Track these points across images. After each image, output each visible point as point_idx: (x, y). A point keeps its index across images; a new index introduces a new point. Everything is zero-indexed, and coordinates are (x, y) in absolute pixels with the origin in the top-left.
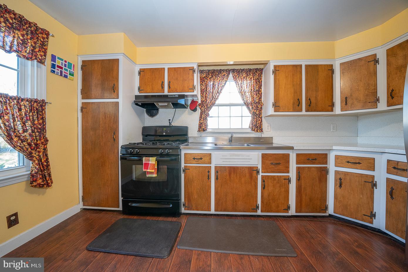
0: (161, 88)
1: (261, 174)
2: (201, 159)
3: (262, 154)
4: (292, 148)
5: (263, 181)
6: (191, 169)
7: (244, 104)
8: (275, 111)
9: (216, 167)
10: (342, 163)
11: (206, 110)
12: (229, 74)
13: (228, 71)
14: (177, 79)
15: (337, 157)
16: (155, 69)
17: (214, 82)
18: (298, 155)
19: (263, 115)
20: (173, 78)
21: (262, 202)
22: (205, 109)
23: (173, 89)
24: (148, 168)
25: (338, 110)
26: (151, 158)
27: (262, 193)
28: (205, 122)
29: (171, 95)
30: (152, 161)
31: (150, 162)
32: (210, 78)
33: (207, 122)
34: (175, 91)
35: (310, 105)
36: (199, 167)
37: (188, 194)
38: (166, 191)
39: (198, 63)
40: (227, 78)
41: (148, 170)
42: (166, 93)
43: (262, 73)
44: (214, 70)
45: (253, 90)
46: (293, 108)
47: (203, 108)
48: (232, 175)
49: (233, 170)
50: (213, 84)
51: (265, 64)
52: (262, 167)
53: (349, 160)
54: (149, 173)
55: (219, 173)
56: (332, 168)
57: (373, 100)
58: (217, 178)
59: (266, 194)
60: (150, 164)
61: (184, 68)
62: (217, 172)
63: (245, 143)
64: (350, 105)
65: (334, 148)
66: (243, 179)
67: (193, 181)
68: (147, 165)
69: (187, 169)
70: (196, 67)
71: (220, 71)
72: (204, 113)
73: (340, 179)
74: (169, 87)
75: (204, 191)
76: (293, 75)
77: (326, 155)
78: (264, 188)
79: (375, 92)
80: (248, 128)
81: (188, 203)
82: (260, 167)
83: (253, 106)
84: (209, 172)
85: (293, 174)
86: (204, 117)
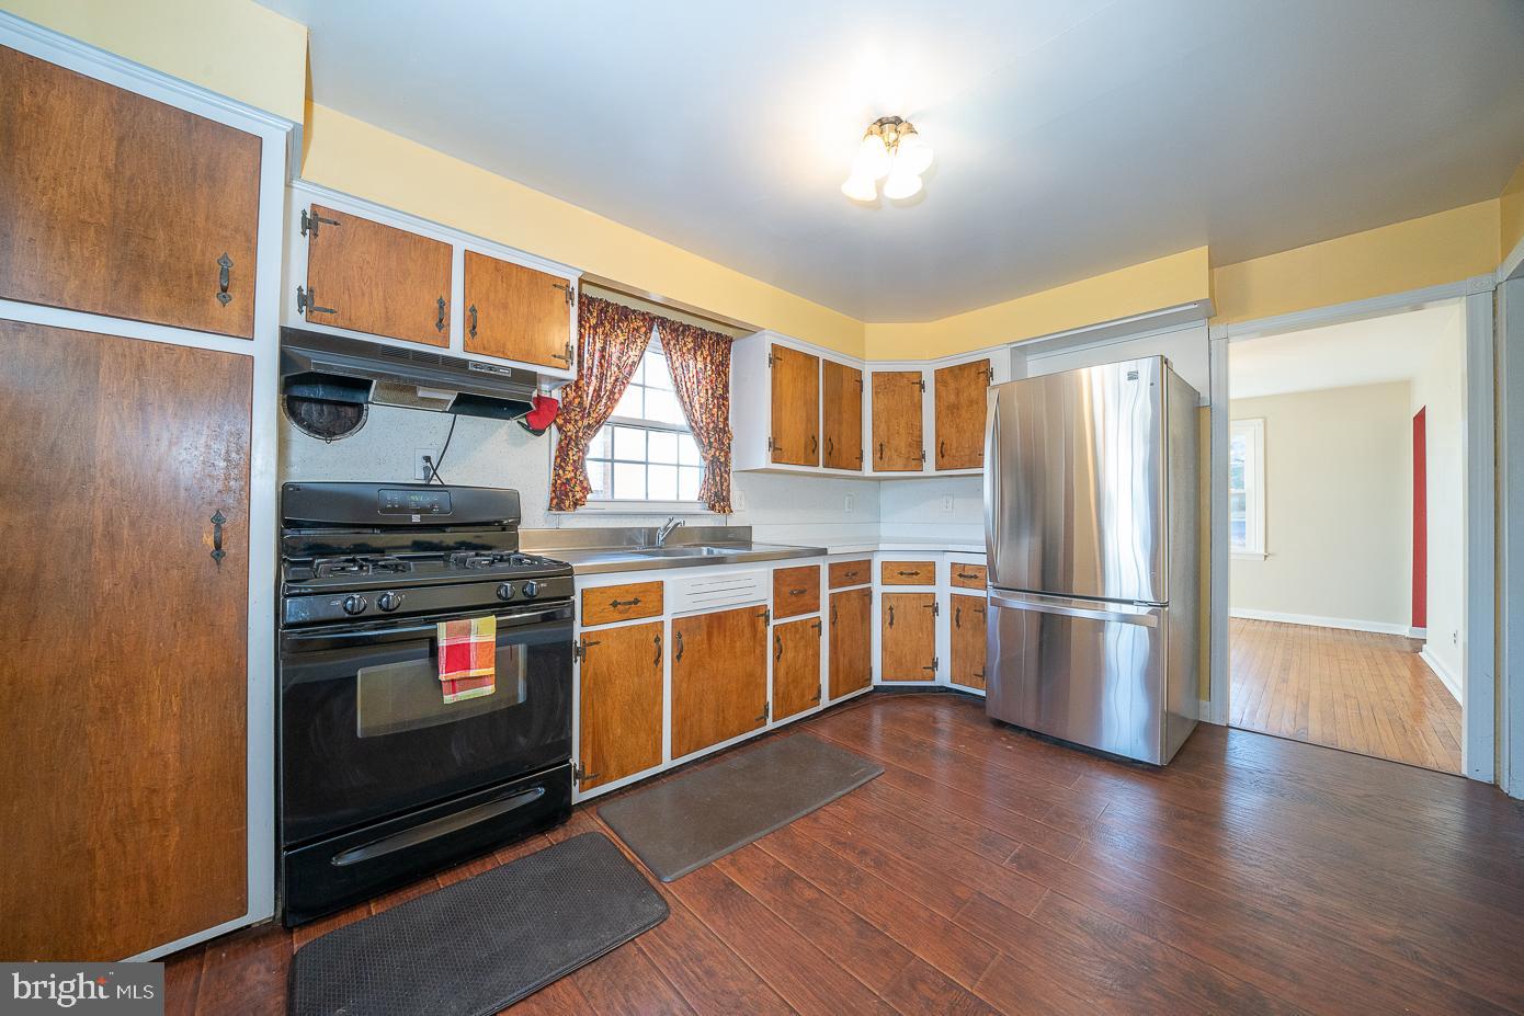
0: (432, 324)
1: (773, 622)
2: (636, 602)
3: (775, 570)
4: (823, 552)
5: (777, 640)
6: (604, 643)
7: (687, 429)
8: (775, 461)
9: (675, 622)
10: (893, 577)
11: (581, 434)
12: (651, 330)
13: (650, 321)
14: (505, 307)
15: (885, 565)
16: (405, 234)
17: (605, 343)
18: (832, 567)
19: (733, 466)
20: (488, 300)
21: (775, 694)
22: (577, 432)
23: (488, 342)
24: (473, 665)
25: (868, 469)
26: (474, 622)
27: (775, 671)
28: (581, 478)
29: (477, 364)
30: (482, 631)
31: (473, 639)
32: (595, 328)
33: (586, 478)
34: (498, 352)
35: (830, 454)
36: (631, 627)
37: (594, 733)
38: (522, 740)
39: (585, 273)
40: (645, 342)
41: (473, 673)
42: (455, 349)
43: (730, 351)
44: (608, 304)
45: (710, 392)
46: (806, 457)
47: (570, 426)
48: (715, 640)
49: (716, 623)
50: (603, 349)
51: (748, 331)
52: (775, 604)
53: (903, 569)
54: (457, 684)
55: (684, 639)
56: (878, 588)
57: (917, 457)
58: (678, 657)
59: (782, 671)
60: (472, 647)
61: (534, 275)
62: (677, 637)
63: (703, 545)
64: (886, 460)
65: (882, 547)
66: (738, 644)
67: (610, 680)
68: (460, 655)
69: (591, 644)
70: (574, 284)
71: (625, 313)
72: (577, 444)
73: (891, 609)
74: (472, 328)
75: (644, 705)
76: (806, 378)
77: (869, 561)
78: (778, 658)
79: (920, 443)
80: (696, 499)
81: (592, 764)
82: (771, 607)
83: (712, 440)
84: (657, 640)
85: (824, 614)
86: (576, 458)
